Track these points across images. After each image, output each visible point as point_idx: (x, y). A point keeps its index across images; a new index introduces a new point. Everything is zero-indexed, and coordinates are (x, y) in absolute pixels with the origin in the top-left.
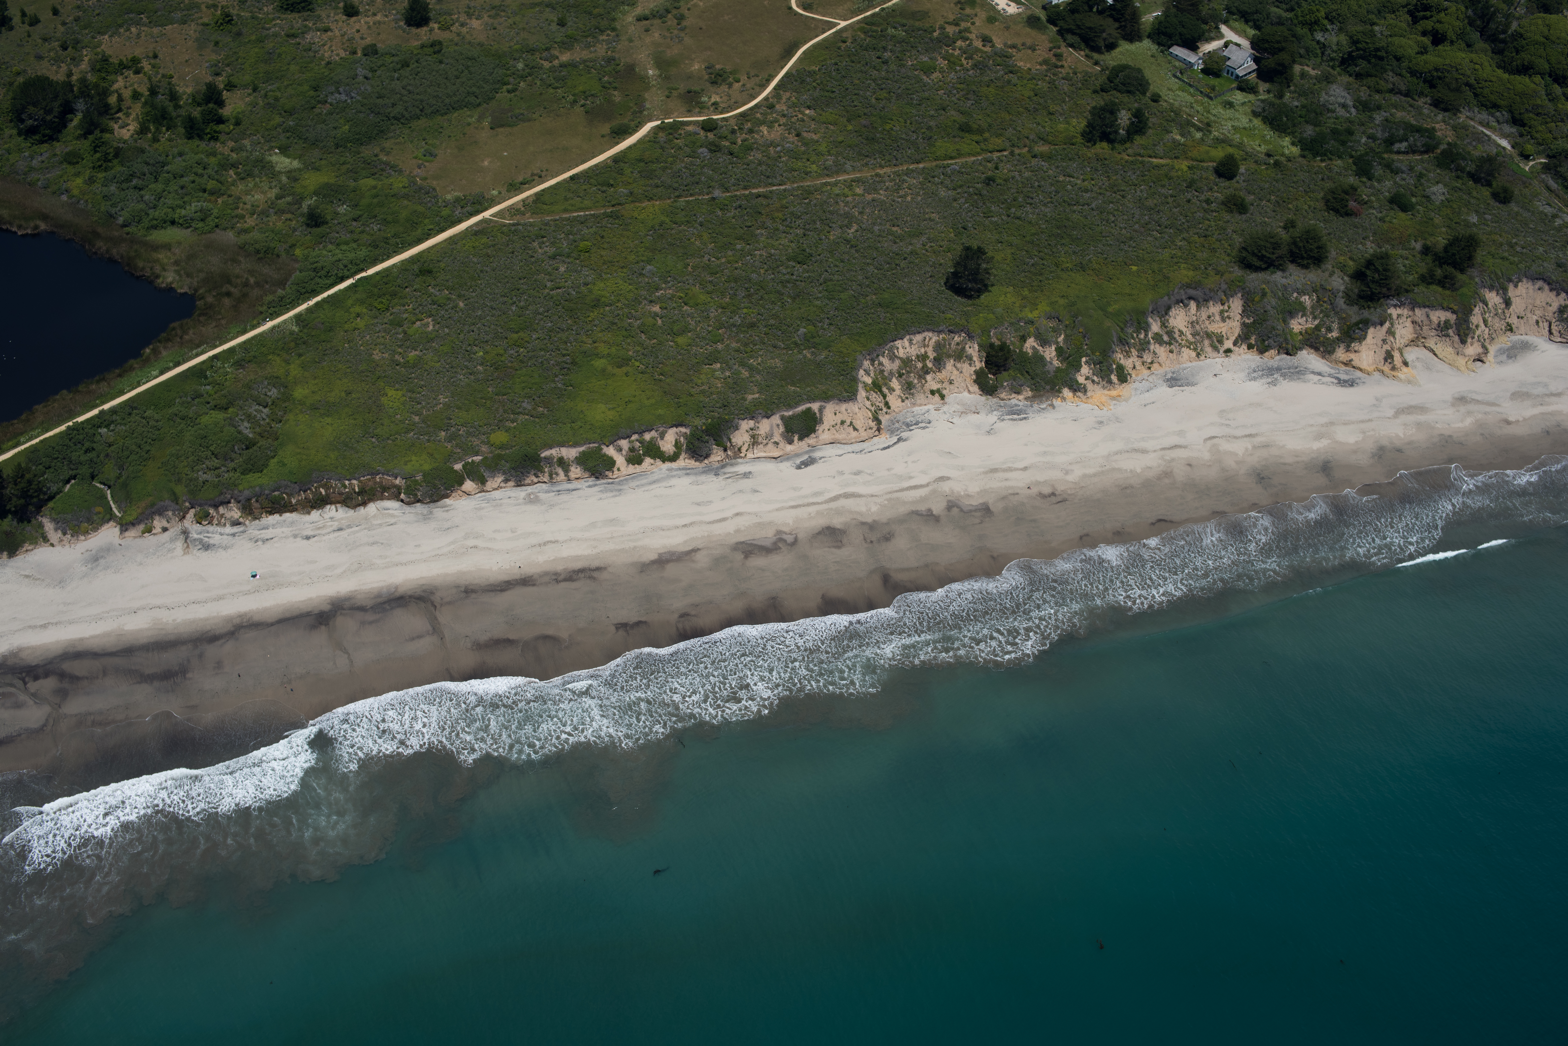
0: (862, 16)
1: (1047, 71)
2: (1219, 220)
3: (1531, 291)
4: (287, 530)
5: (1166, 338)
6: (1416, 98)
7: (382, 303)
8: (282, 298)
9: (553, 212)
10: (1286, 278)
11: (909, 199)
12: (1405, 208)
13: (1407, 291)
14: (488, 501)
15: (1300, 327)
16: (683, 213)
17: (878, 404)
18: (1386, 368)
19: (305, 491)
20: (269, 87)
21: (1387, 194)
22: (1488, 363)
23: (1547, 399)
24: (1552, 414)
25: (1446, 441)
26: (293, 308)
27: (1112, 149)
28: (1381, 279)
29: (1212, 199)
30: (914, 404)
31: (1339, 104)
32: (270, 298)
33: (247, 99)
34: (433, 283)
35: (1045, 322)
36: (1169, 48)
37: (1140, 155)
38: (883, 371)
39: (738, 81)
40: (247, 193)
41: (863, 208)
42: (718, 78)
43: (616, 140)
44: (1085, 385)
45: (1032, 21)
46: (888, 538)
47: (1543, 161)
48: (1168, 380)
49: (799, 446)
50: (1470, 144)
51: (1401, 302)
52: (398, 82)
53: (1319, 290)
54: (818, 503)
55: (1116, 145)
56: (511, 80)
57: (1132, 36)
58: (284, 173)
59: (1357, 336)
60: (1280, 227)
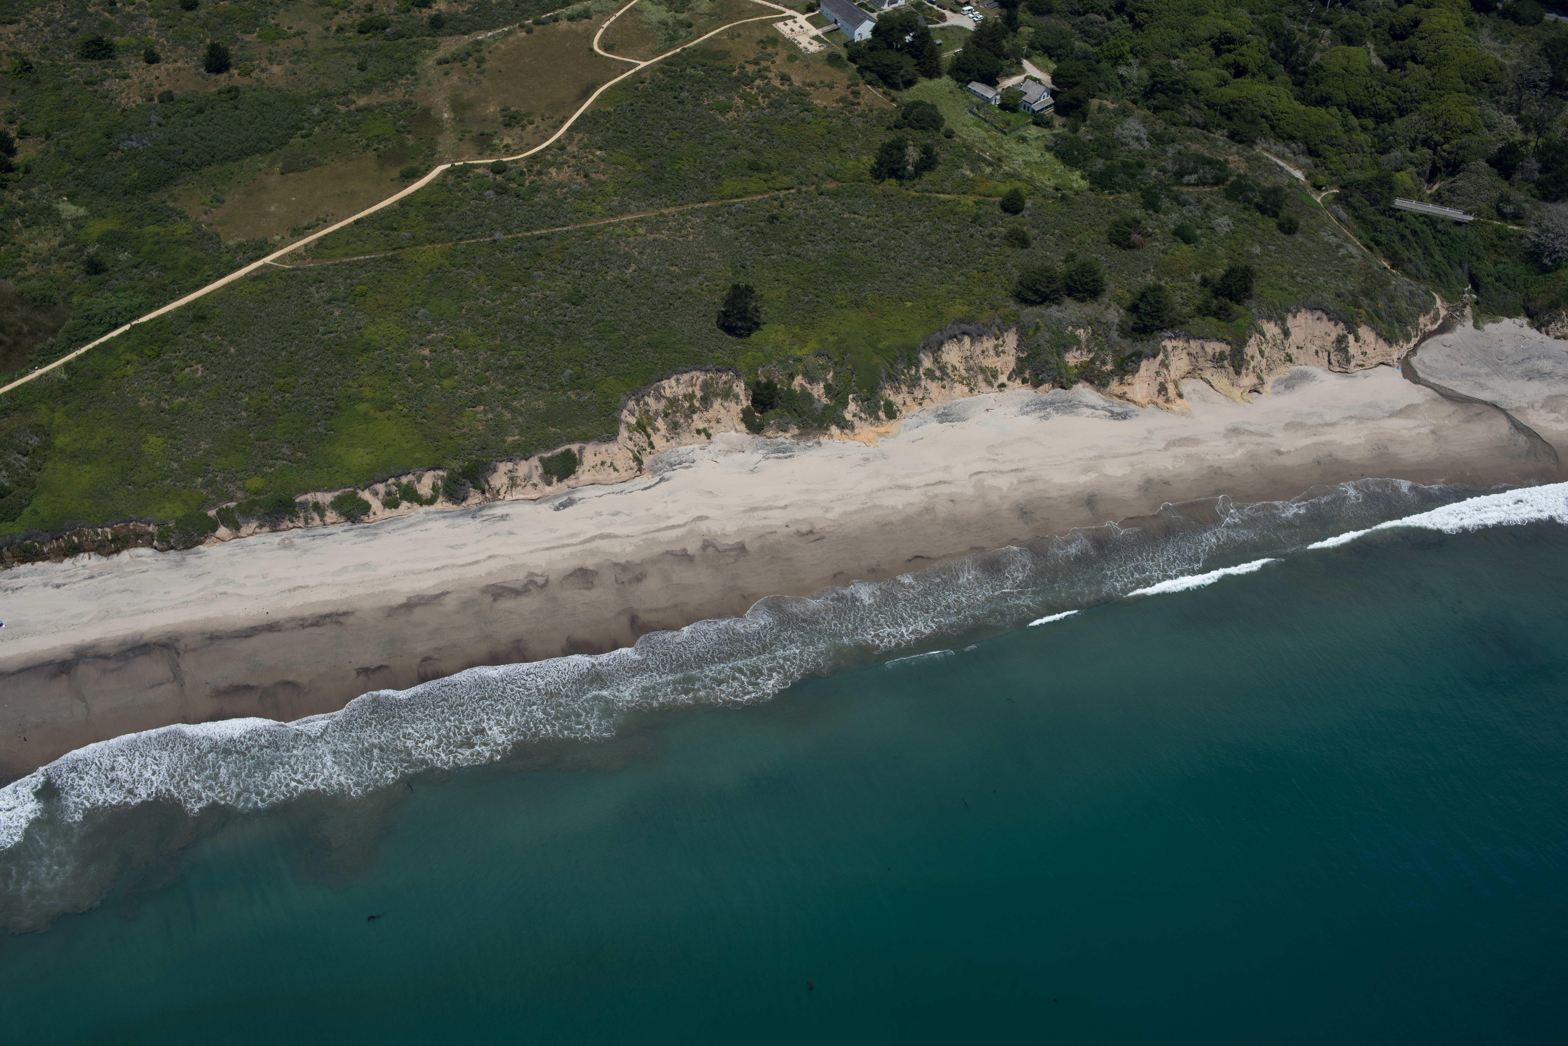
0: (663, 57)
1: (843, 108)
2: (1000, 255)
3: (1310, 321)
4: (37, 579)
5: (938, 374)
6: (1213, 130)
7: (153, 349)
8: (52, 346)
9: (333, 256)
10: (1061, 312)
11: (691, 238)
12: (1187, 240)
13: (1182, 323)
14: (242, 547)
15: (1075, 360)
16: (463, 256)
17: (641, 444)
18: (1160, 400)
19: (57, 539)
20: (63, 135)
21: (1173, 226)
22: (1264, 394)
23: (1321, 429)
24: (1324, 444)
25: (1216, 472)
26: (64, 355)
27: (900, 186)
28: (1153, 312)
29: (995, 234)
30: (679, 444)
31: (1134, 138)
32: (39, 346)
33: (39, 147)
34: (206, 329)
35: (813, 359)
36: (968, 84)
37: (927, 191)
38: (649, 411)
39: (532, 123)
40: (31, 240)
41: (643, 248)
42: (511, 120)
43: (404, 184)
44: (852, 422)
45: (833, 59)
46: (639, 578)
47: (1335, 191)
48: (939, 416)
49: (557, 488)
50: (1262, 175)
51: (1175, 334)
52: (191, 129)
53: (1097, 325)
54: (573, 545)
55: (904, 181)
56: (306, 125)
57: (932, 72)
58: (71, 220)
59: (1130, 369)
60: (1061, 261)
